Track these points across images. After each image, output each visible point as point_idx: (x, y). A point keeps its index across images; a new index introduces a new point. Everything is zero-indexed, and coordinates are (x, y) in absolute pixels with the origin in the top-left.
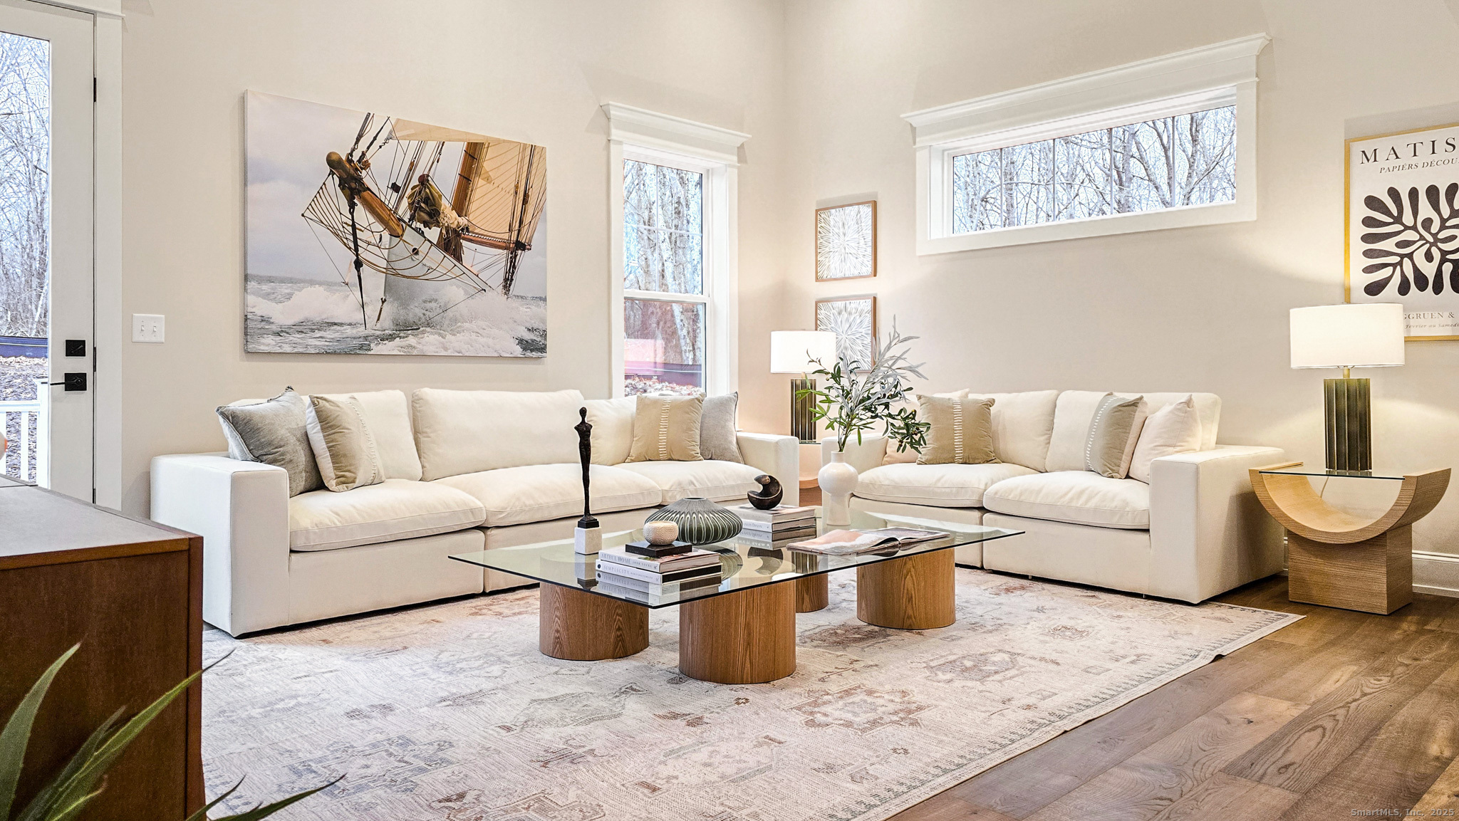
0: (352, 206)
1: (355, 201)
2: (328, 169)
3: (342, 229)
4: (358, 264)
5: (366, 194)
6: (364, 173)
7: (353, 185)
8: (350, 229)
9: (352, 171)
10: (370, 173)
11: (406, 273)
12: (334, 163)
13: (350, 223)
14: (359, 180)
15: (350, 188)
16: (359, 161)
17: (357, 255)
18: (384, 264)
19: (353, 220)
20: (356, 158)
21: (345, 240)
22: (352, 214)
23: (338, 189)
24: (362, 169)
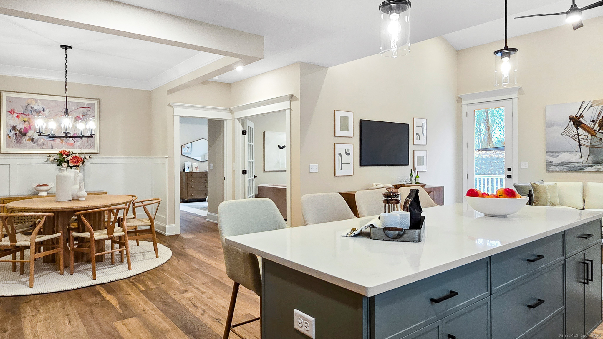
0: (577, 129)
1: (579, 127)
2: (569, 120)
3: (574, 136)
4: (580, 145)
5: (582, 125)
6: (581, 119)
7: (578, 123)
8: (577, 136)
9: (577, 119)
10: (583, 119)
11: (597, 146)
12: (571, 118)
13: (577, 134)
14: (580, 122)
15: (577, 124)
16: (579, 116)
17: (579, 143)
18: (589, 144)
19: (578, 133)
20: (578, 115)
21: (575, 139)
22: (577, 131)
23: (573, 125)
24: (581, 118)
